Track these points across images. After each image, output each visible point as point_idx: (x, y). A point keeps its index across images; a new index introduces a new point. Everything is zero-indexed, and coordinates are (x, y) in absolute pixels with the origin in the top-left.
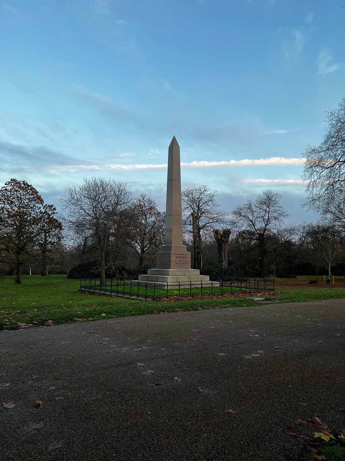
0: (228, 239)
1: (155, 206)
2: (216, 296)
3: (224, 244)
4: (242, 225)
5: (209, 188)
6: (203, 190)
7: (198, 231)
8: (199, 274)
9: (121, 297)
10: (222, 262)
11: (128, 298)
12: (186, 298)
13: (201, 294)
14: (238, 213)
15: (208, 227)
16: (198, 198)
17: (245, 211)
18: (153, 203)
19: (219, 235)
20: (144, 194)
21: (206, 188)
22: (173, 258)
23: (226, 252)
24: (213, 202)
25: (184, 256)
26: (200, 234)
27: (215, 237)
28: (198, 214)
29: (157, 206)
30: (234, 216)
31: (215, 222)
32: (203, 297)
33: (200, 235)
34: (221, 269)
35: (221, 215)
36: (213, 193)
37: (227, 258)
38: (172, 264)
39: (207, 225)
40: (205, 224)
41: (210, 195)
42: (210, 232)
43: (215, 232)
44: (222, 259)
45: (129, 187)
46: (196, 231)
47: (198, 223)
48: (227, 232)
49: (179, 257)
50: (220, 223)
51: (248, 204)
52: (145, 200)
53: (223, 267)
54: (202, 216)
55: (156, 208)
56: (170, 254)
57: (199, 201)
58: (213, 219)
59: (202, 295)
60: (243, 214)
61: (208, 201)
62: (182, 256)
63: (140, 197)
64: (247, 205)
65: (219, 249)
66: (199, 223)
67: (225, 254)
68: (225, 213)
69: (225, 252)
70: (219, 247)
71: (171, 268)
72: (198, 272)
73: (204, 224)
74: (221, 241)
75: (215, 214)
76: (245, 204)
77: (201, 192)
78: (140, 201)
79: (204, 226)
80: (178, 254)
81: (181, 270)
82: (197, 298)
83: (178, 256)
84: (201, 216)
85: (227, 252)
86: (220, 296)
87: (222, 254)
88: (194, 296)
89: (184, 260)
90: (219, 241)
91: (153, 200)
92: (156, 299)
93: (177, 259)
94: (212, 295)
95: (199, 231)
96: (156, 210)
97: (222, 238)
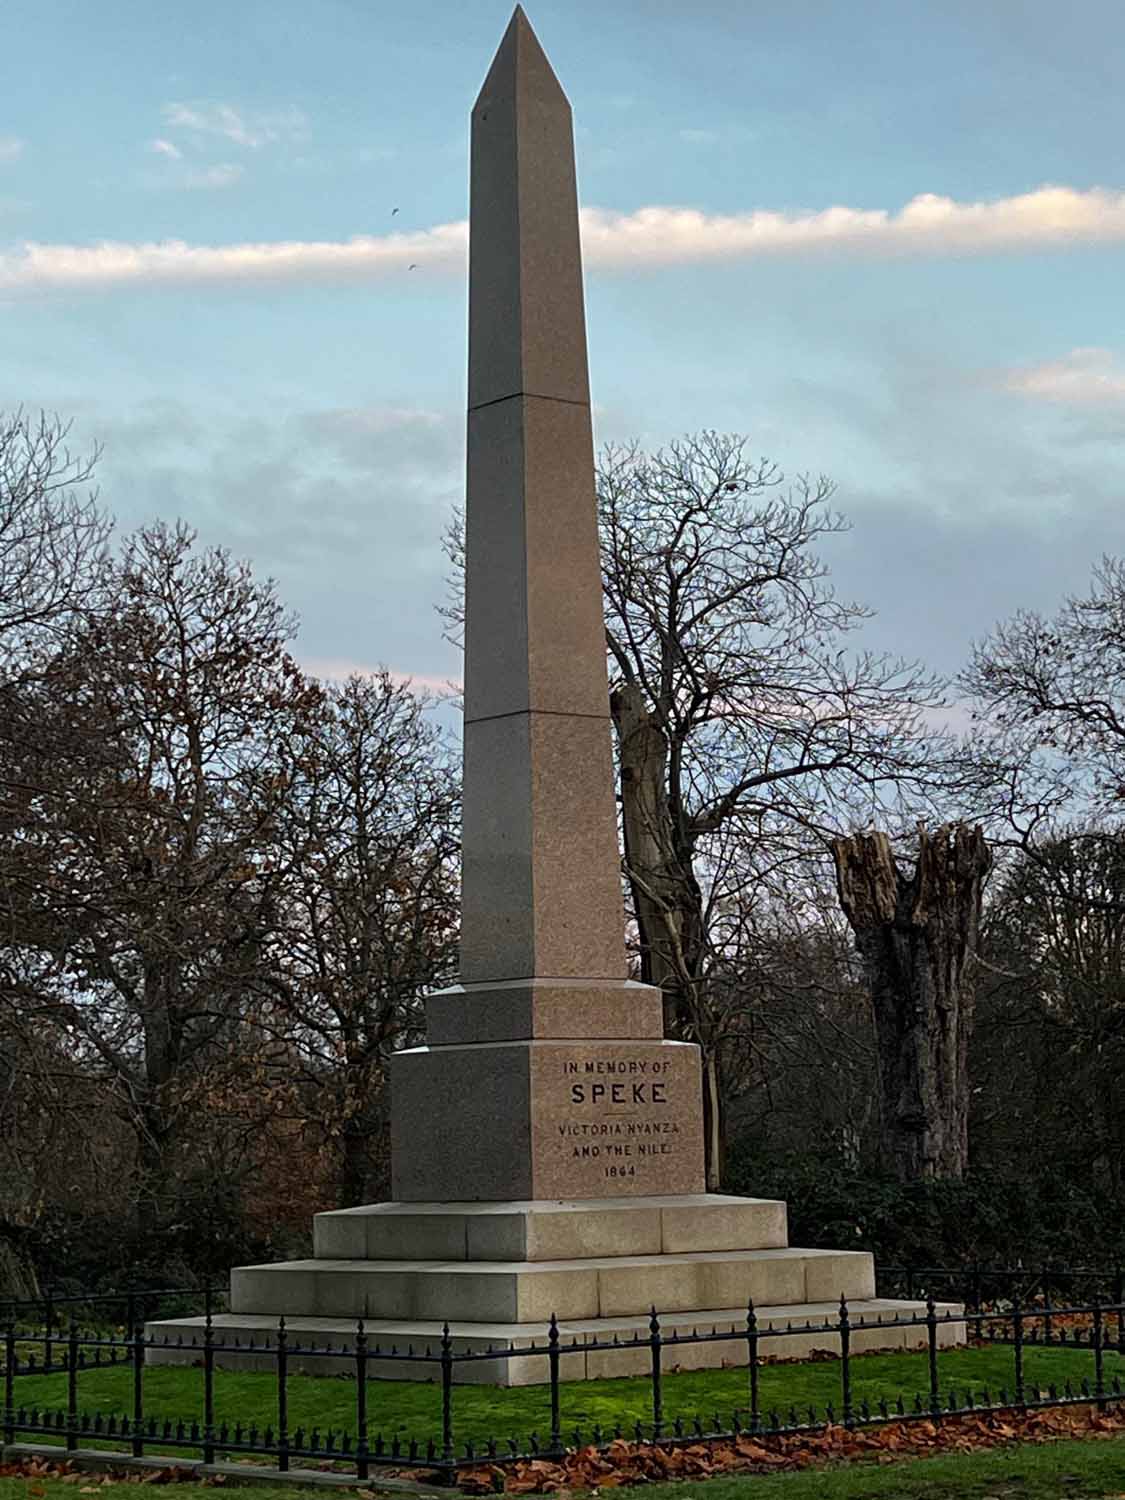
0: (962, 921)
1: (282, 633)
2: (974, 1429)
3: (933, 959)
4: (1058, 784)
5: (758, 466)
6: (706, 481)
7: (670, 853)
8: (782, 1236)
9: (118, 1471)
10: (915, 1125)
11: (187, 1476)
12: (718, 1455)
13: (838, 1413)
14: (1021, 680)
15: (761, 813)
16: (669, 553)
17: (1078, 658)
18: (253, 606)
19: (886, 885)
20: (171, 528)
21: (732, 461)
22: (547, 1103)
23: (953, 1035)
24: (802, 584)
25: (647, 1078)
26: (691, 879)
27: (851, 901)
28: (670, 697)
29: (292, 633)
30: (981, 704)
31: (826, 767)
32: (861, 1437)
33: (696, 889)
34: (917, 1193)
35: (883, 705)
36: (798, 502)
37: (960, 1090)
38: (546, 1155)
39: (752, 790)
40: (738, 789)
41: (768, 520)
42: (780, 855)
43: (851, 858)
44: (918, 1099)
45: (71, 473)
46: (654, 854)
47: (674, 779)
48: (952, 854)
49: (597, 1090)
50: (870, 775)
51: (1107, 600)
52: (179, 584)
53: (932, 1174)
54: (705, 718)
55: (285, 648)
56: (519, 1065)
57: (675, 585)
58: (805, 736)
59: (849, 1427)
60: (1064, 686)
61: (758, 581)
62: (626, 1079)
63: (141, 557)
64: (1102, 608)
65: (891, 1008)
66: (684, 773)
67: (940, 1056)
68: (910, 685)
69: (945, 1031)
70: (888, 992)
71: (537, 1190)
72: (775, 1217)
73: (725, 786)
74: (901, 941)
75: (823, 694)
76: (1086, 598)
77: (686, 494)
78: (135, 584)
79: (727, 805)
80: (589, 1068)
81: (623, 1205)
82: (817, 1450)
83: (595, 1078)
84: (699, 713)
85: (960, 1032)
86: (1007, 1431)
87: (911, 1060)
88: (787, 1434)
89: (644, 1113)
90: (889, 941)
91: (257, 581)
92: (462, 1476)
93: (587, 1106)
94: (936, 1419)
95: (685, 855)
96: (287, 674)
97: (911, 911)
